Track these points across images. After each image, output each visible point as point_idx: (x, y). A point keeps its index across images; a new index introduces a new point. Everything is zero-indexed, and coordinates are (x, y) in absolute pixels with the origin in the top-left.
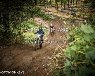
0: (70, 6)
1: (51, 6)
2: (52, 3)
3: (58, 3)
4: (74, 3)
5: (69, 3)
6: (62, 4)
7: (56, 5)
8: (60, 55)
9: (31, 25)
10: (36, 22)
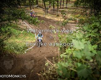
0: (59, 7)
1: (37, 6)
2: (39, 2)
3: (46, 3)
4: (63, 3)
5: (58, 3)
6: (50, 4)
7: (44, 5)
8: (51, 71)
9: (13, 30)
10: (20, 26)
